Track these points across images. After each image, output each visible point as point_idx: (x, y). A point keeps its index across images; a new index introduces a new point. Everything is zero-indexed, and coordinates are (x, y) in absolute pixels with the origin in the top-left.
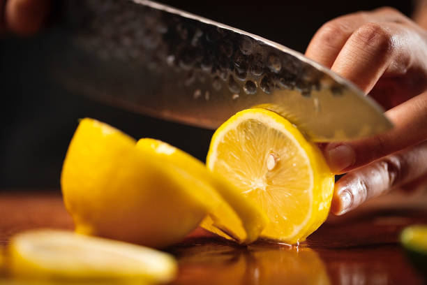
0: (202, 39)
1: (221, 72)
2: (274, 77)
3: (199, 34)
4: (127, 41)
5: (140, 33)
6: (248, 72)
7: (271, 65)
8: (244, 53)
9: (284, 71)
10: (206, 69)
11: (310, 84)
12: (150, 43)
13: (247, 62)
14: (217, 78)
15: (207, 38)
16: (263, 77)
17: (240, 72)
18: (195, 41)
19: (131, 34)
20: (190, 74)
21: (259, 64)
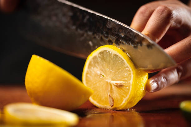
0: (89, 20)
1: (97, 35)
2: (121, 39)
3: (87, 17)
4: (54, 18)
5: (60, 15)
6: (109, 36)
7: (120, 33)
8: (108, 27)
9: (126, 36)
10: (90, 33)
11: (138, 43)
12: (65, 20)
13: (109, 31)
14: (95, 38)
15: (91, 19)
16: (116, 38)
17: (106, 35)
18: (85, 20)
19: (56, 15)
20: (83, 35)
21: (114, 32)
